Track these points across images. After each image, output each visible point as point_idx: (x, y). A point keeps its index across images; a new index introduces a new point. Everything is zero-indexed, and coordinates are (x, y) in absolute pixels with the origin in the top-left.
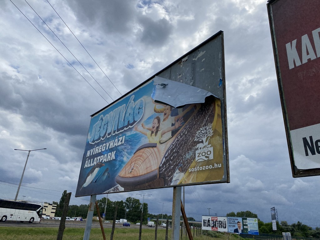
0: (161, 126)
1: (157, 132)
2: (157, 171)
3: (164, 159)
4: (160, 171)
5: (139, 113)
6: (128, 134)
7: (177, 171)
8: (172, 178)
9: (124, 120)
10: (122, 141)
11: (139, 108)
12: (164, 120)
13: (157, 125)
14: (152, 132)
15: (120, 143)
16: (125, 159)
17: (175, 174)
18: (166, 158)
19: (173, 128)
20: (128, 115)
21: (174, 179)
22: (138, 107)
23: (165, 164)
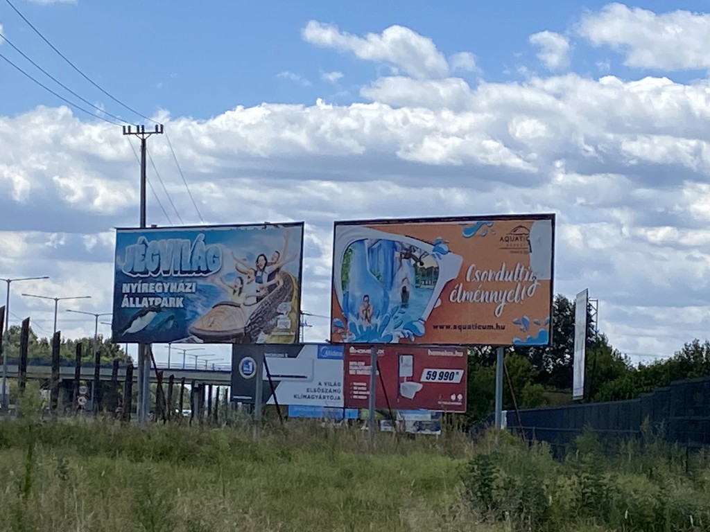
0: (244, 289)
1: (240, 293)
2: (243, 331)
3: (249, 321)
4: (245, 330)
5: (214, 262)
6: (201, 282)
7: (262, 333)
8: (257, 338)
9: (191, 262)
10: (191, 288)
11: (214, 257)
12: (248, 283)
13: (240, 286)
14: (235, 291)
15: (188, 290)
16: (199, 310)
17: (260, 335)
18: (251, 320)
19: (258, 294)
20: (195, 257)
21: (259, 339)
22: (211, 254)
23: (250, 325)
